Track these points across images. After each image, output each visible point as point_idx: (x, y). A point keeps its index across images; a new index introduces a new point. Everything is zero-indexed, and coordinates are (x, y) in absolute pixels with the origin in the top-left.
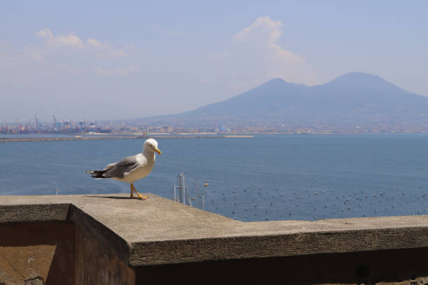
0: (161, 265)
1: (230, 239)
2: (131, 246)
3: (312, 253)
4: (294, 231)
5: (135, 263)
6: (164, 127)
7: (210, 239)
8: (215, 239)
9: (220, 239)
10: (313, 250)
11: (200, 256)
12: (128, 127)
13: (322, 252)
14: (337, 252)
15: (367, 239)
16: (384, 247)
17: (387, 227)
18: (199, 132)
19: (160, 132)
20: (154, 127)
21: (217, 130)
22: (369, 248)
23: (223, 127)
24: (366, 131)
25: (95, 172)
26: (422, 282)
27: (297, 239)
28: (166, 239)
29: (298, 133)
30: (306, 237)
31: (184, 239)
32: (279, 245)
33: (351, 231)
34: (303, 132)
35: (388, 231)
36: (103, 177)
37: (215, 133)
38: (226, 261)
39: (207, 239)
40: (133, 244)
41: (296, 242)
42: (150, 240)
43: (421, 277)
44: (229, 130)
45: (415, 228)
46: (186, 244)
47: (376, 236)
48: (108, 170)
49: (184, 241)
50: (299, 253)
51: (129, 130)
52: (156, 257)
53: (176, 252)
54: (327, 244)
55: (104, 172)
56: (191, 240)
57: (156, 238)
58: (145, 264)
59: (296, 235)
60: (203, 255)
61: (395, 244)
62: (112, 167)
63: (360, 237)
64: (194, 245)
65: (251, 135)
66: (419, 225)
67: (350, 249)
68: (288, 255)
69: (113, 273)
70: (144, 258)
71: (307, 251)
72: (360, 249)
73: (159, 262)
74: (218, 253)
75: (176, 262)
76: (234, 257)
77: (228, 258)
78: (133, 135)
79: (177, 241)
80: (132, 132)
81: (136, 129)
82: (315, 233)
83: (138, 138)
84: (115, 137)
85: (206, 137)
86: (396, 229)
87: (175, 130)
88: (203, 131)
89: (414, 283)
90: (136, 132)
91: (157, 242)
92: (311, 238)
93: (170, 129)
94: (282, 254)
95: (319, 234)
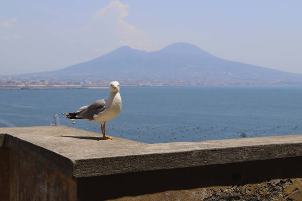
0: (96, 176)
1: (147, 156)
2: (74, 163)
3: (203, 164)
4: (190, 149)
5: (77, 175)
6: (42, 81)
7: (132, 156)
8: (136, 156)
9: (139, 155)
10: (203, 162)
11: (125, 169)
12: (14, 81)
13: (209, 164)
14: (220, 163)
15: (240, 153)
16: (251, 159)
17: (252, 145)
18: (68, 84)
19: (38, 85)
20: (34, 81)
21: (82, 83)
22: (241, 160)
23: (86, 81)
24: (187, 84)
25: (70, 114)
26: (274, 183)
27: (193, 155)
28: (100, 157)
29: (141, 85)
30: (199, 153)
31: (113, 156)
32: (181, 159)
33: (229, 148)
34: (144, 84)
35: (253, 147)
36: (76, 118)
37: (80, 86)
38: (144, 172)
39: (130, 156)
40: (76, 161)
41: (192, 157)
42: (88, 158)
43: (274, 179)
44: (90, 83)
45: (270, 145)
46: (115, 160)
47: (246, 151)
48: (81, 112)
49: (113, 158)
50: (194, 165)
51: (14, 83)
52: (93, 170)
53: (108, 166)
54: (214, 158)
55: (78, 113)
56: (119, 157)
57: (93, 156)
58: (85, 176)
59: (192, 152)
60: (127, 168)
61: (258, 157)
62: (84, 110)
63: (235, 153)
64: (120, 161)
65: (107, 86)
66: (274, 143)
67: (228, 161)
68: (186, 166)
69: (52, 185)
70: (84, 172)
71: (199, 163)
72: (235, 161)
73: (95, 174)
74: (138, 167)
75: (108, 174)
76: (149, 169)
77: (145, 170)
78: (18, 87)
79: (108, 158)
80: (17, 84)
81: (20, 82)
82: (205, 150)
83: (21, 89)
84: (3, 88)
85: (73, 88)
86: (258, 146)
87: (50, 83)
88: (71, 84)
89: (269, 184)
90: (20, 84)
91: (94, 159)
92: (202, 153)
93: (47, 82)
94: (182, 166)
95: (208, 150)
